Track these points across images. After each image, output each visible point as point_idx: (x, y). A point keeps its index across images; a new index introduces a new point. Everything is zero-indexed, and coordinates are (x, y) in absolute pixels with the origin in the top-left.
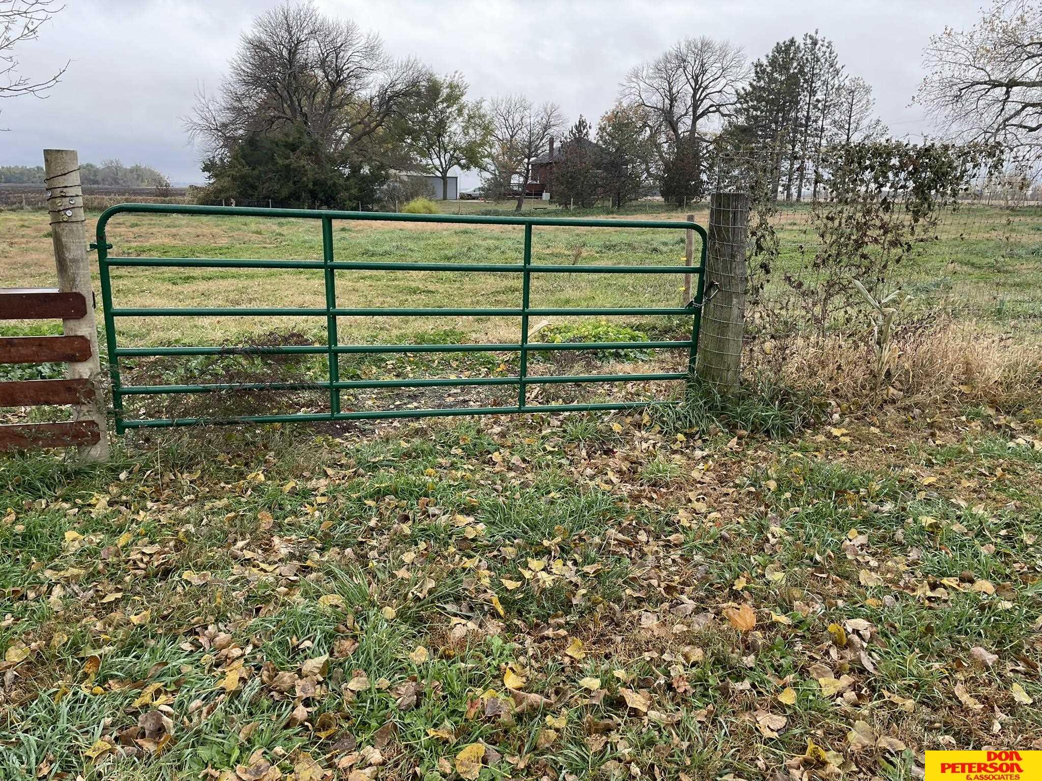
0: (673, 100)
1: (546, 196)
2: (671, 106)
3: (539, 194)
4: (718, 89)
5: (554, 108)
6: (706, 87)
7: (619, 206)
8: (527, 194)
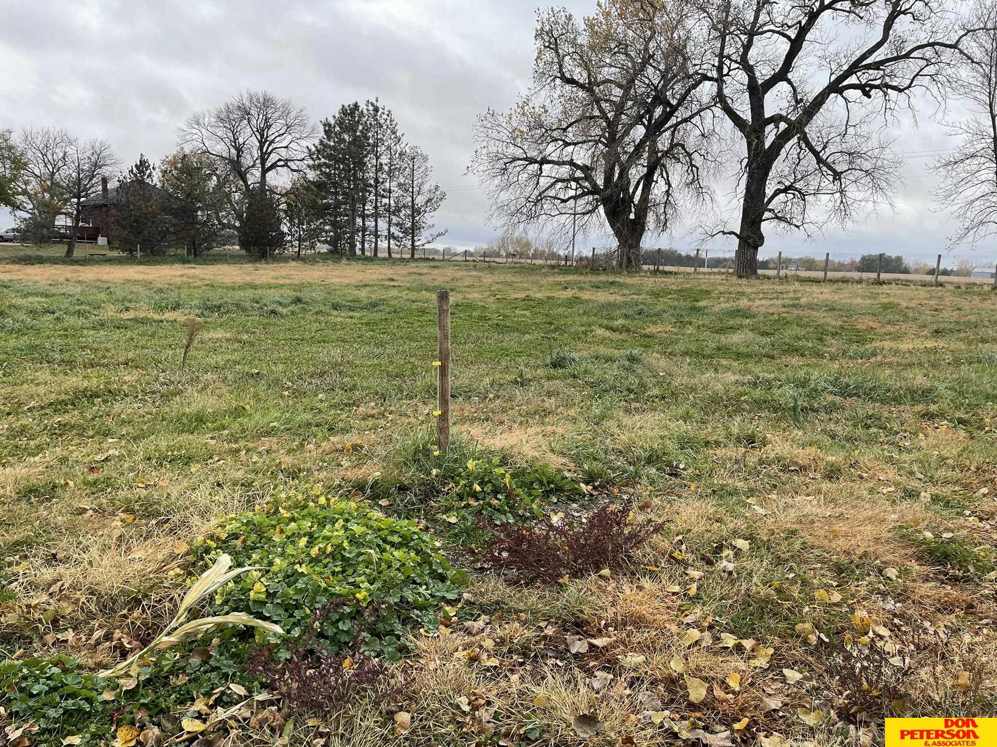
0: (239, 150)
1: (102, 240)
2: (238, 156)
3: (93, 238)
4: (284, 144)
5: (104, 147)
6: (272, 142)
7: (195, 255)
8: (79, 238)
